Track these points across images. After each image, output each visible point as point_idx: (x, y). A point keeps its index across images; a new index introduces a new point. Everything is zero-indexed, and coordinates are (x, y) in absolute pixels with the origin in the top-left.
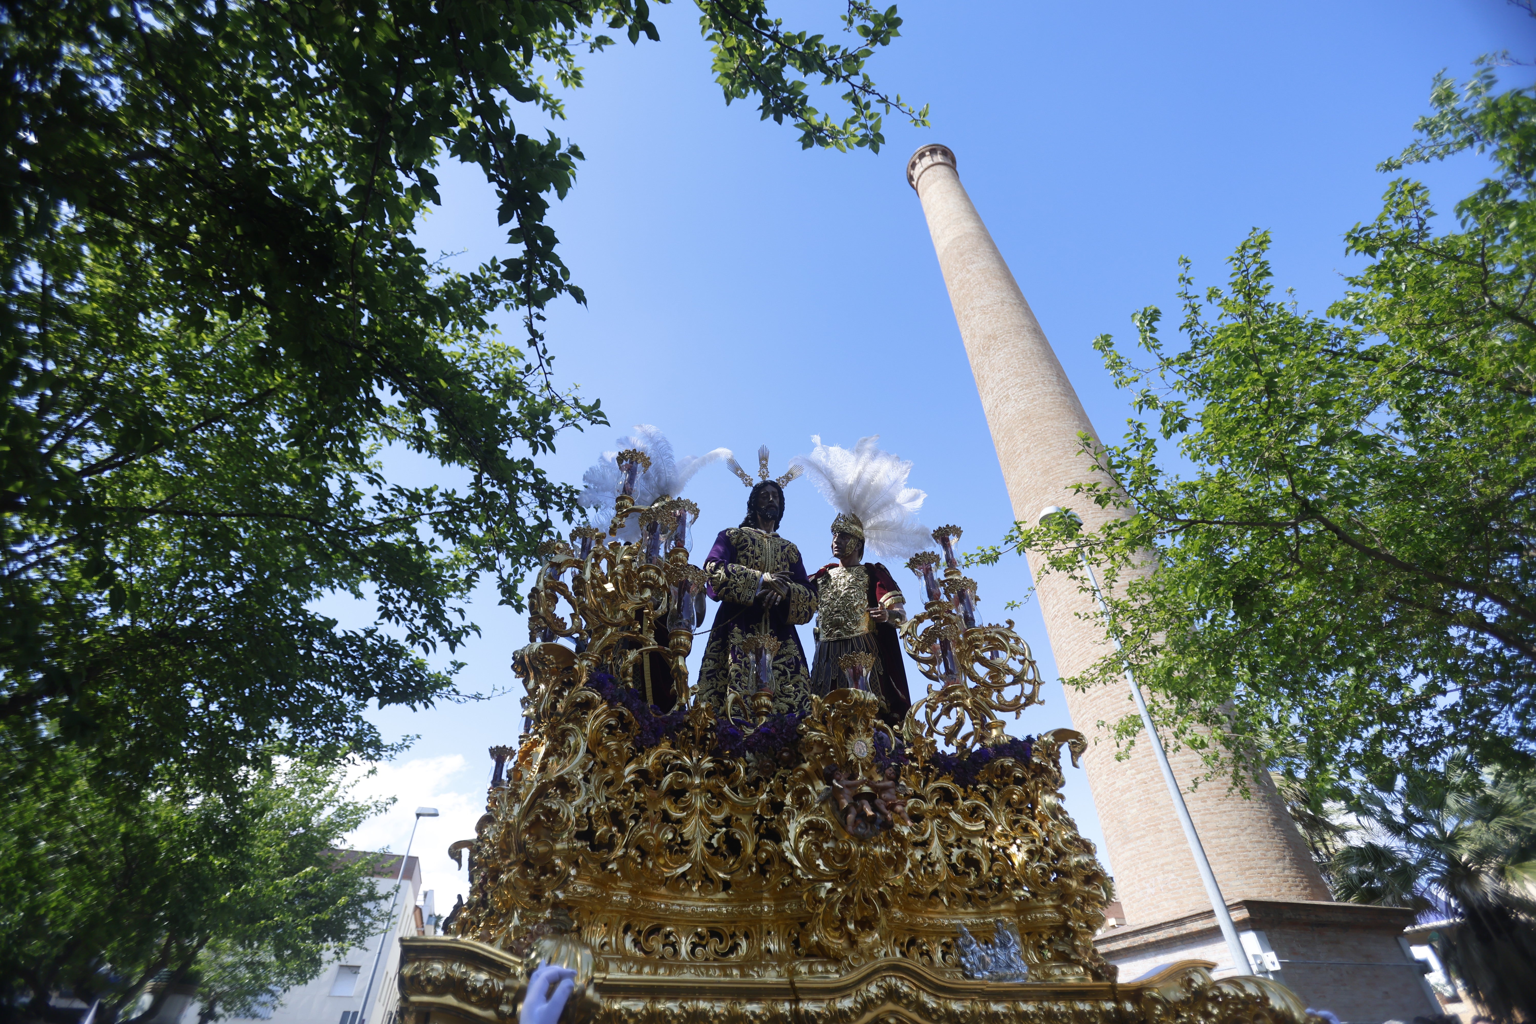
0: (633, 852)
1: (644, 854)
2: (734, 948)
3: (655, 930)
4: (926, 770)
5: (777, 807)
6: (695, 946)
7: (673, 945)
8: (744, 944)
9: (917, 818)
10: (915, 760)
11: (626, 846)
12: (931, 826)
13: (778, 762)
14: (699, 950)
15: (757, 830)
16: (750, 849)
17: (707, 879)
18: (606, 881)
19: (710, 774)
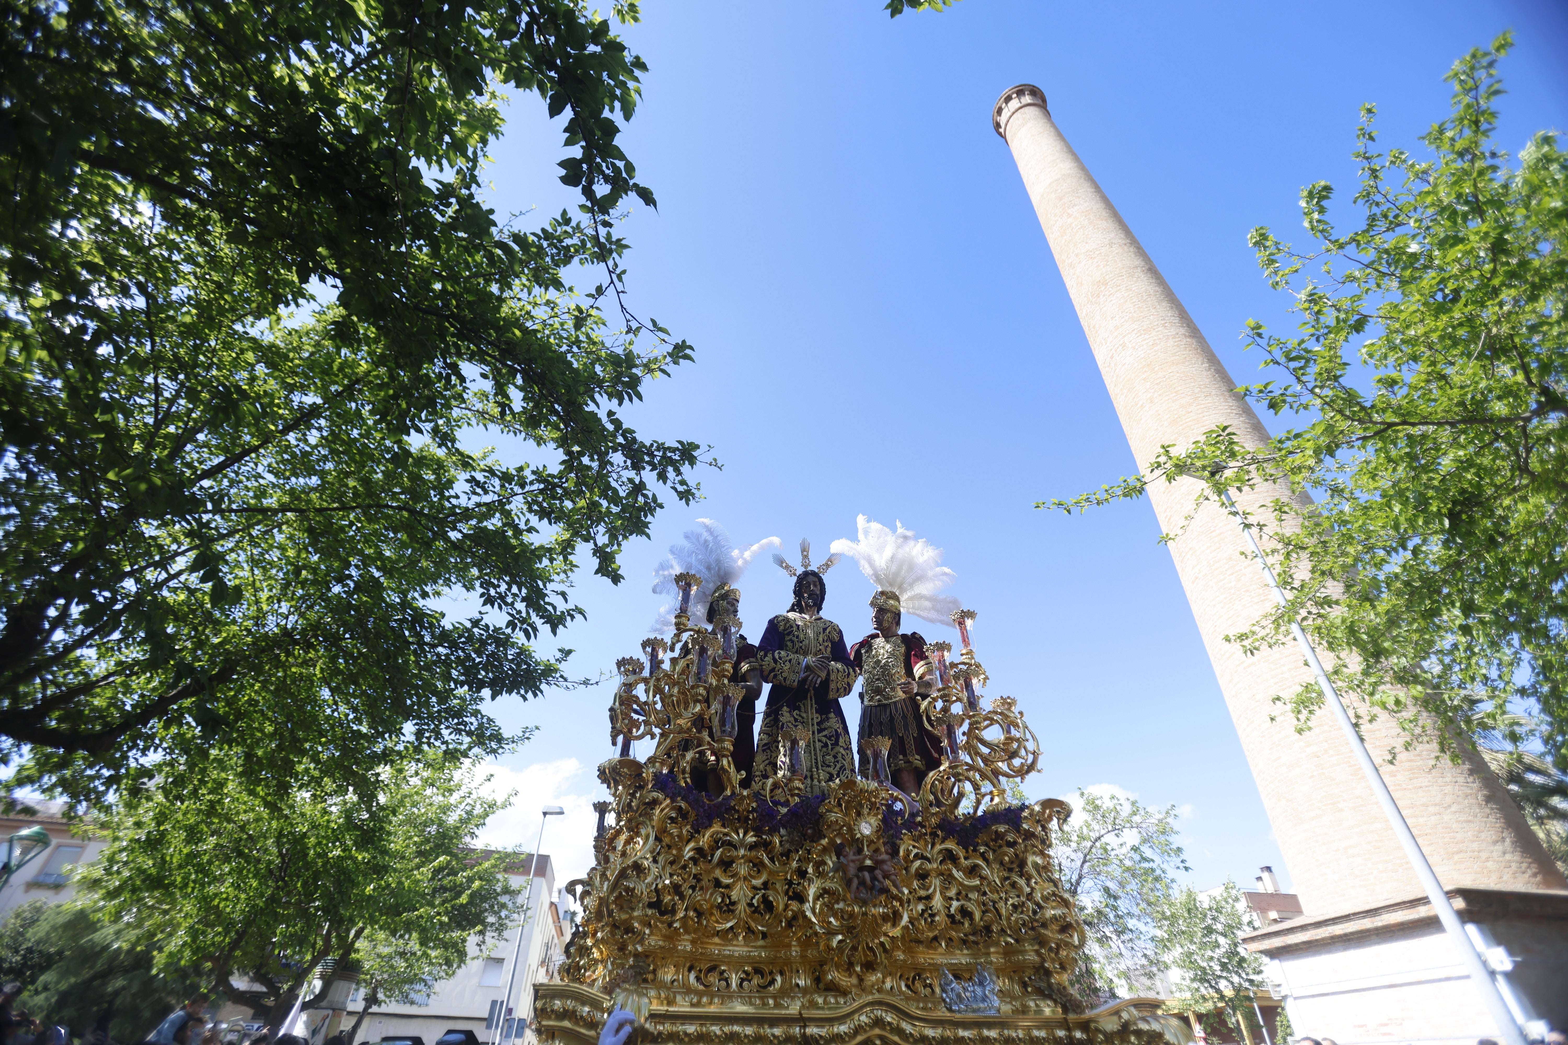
0: (691, 913)
1: (699, 914)
2: (773, 981)
3: (712, 969)
4: (934, 835)
5: (802, 873)
6: (743, 980)
7: (726, 980)
8: (779, 979)
9: (922, 876)
10: (924, 827)
11: (686, 910)
12: (936, 883)
13: (804, 836)
14: (745, 983)
15: (786, 893)
16: (781, 907)
17: (750, 930)
18: (672, 936)
19: (752, 847)
